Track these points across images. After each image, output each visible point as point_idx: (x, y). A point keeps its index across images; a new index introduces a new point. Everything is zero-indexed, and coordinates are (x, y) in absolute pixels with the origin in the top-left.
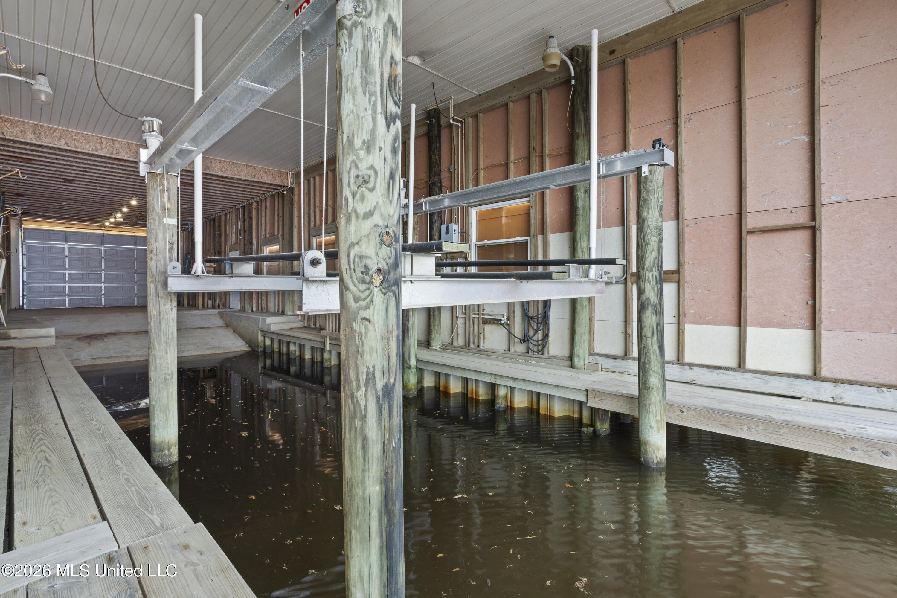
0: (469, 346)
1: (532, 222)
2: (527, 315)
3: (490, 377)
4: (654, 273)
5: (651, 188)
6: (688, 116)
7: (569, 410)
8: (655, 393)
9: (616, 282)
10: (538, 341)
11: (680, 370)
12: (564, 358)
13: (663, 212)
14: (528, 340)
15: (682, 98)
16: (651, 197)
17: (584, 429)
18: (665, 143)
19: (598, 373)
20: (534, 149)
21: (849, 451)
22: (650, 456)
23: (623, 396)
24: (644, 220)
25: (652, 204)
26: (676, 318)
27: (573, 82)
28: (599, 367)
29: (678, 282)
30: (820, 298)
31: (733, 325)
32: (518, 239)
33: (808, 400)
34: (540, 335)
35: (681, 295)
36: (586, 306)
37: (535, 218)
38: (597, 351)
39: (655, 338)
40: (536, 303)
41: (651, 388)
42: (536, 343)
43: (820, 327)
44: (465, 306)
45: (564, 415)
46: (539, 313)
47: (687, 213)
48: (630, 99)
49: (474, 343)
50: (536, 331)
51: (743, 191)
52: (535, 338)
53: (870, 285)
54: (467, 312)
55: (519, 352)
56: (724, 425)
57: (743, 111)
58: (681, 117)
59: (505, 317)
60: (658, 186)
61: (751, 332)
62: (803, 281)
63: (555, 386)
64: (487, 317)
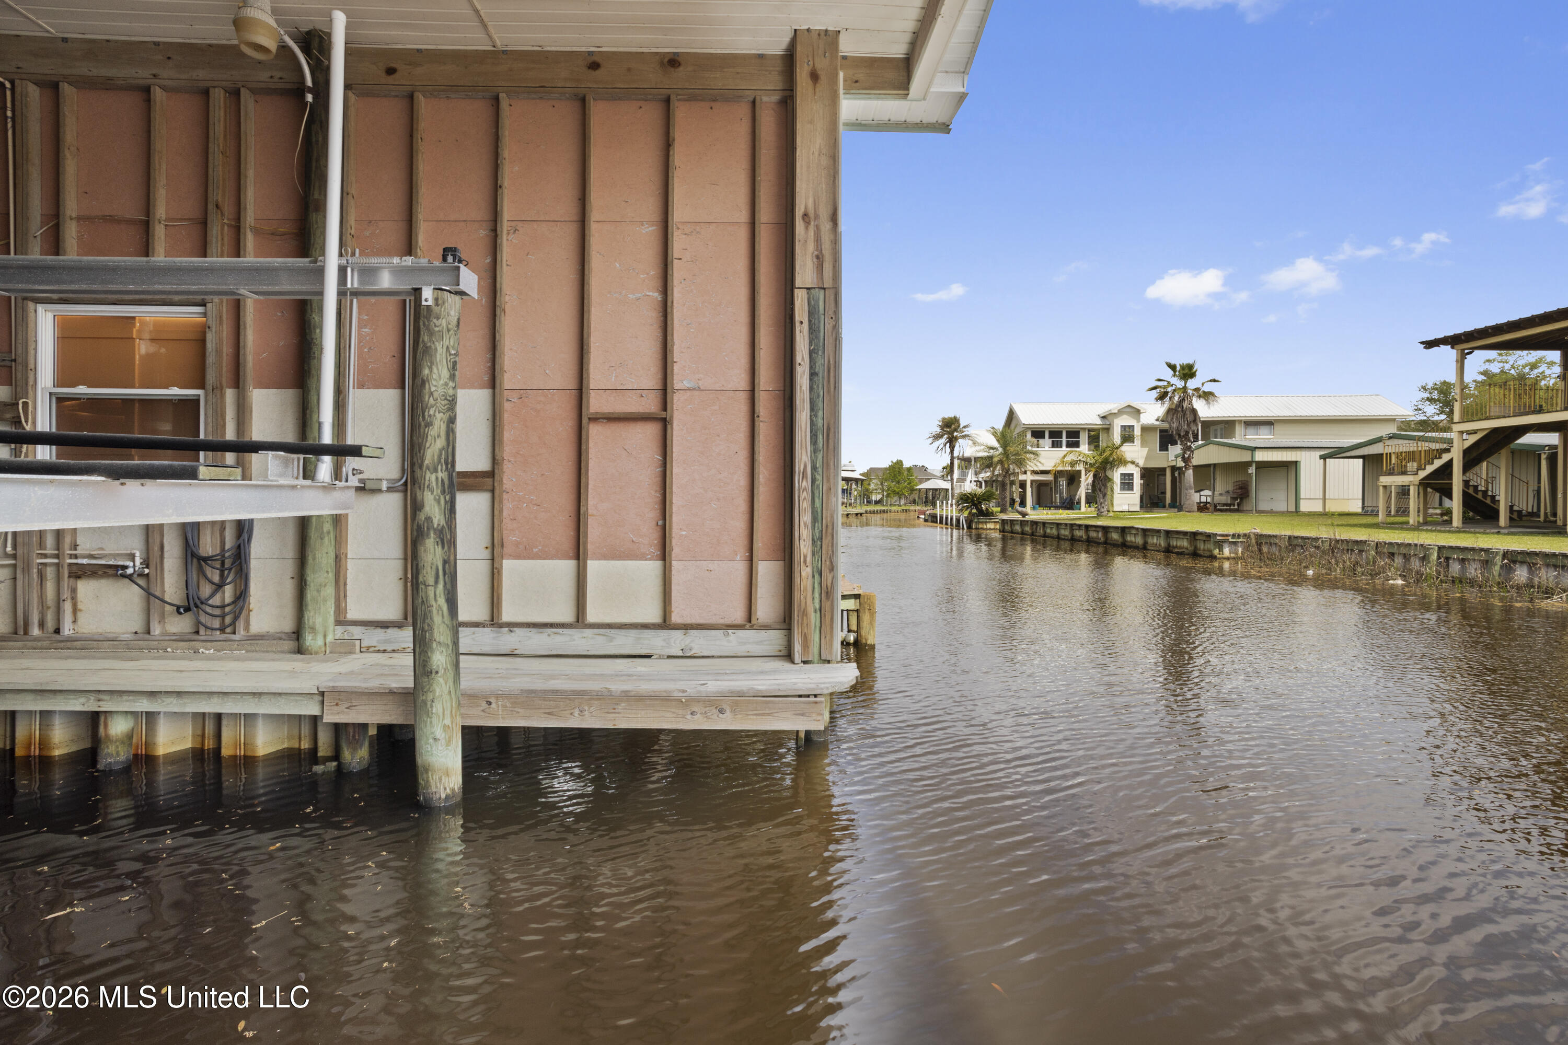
0: (26, 632)
1: (211, 359)
2: (194, 555)
3: (82, 700)
4: (440, 475)
5: (436, 329)
6: (513, 224)
7: (290, 737)
8: (441, 680)
9: (388, 488)
10: (223, 607)
11: (495, 635)
12: (283, 636)
13: (457, 373)
14: (197, 606)
15: (506, 191)
16: (437, 344)
17: (318, 769)
18: (463, 256)
19: (354, 656)
20: (217, 206)
21: (689, 717)
22: (434, 790)
23: (392, 693)
24: (423, 383)
25: (438, 356)
26: (489, 550)
27: (309, 98)
28: (354, 645)
29: (493, 491)
30: (671, 516)
31: (570, 558)
32: (175, 391)
33: (660, 657)
34: (228, 592)
35: (496, 512)
36: (329, 533)
37: (219, 352)
38: (351, 615)
39: (441, 586)
40: (217, 528)
41: (434, 672)
42: (217, 612)
43: (670, 555)
44: (15, 534)
45: (280, 748)
46: (227, 548)
47: (509, 380)
48: (421, 167)
49: (42, 625)
50: (219, 587)
51: (585, 356)
52: (216, 601)
53: (718, 500)
54: (20, 552)
55: (174, 634)
56: (549, 713)
57: (587, 238)
58: (502, 222)
59: (138, 561)
60: (450, 326)
61: (593, 566)
62: (653, 493)
63: (254, 694)
64: (85, 561)
